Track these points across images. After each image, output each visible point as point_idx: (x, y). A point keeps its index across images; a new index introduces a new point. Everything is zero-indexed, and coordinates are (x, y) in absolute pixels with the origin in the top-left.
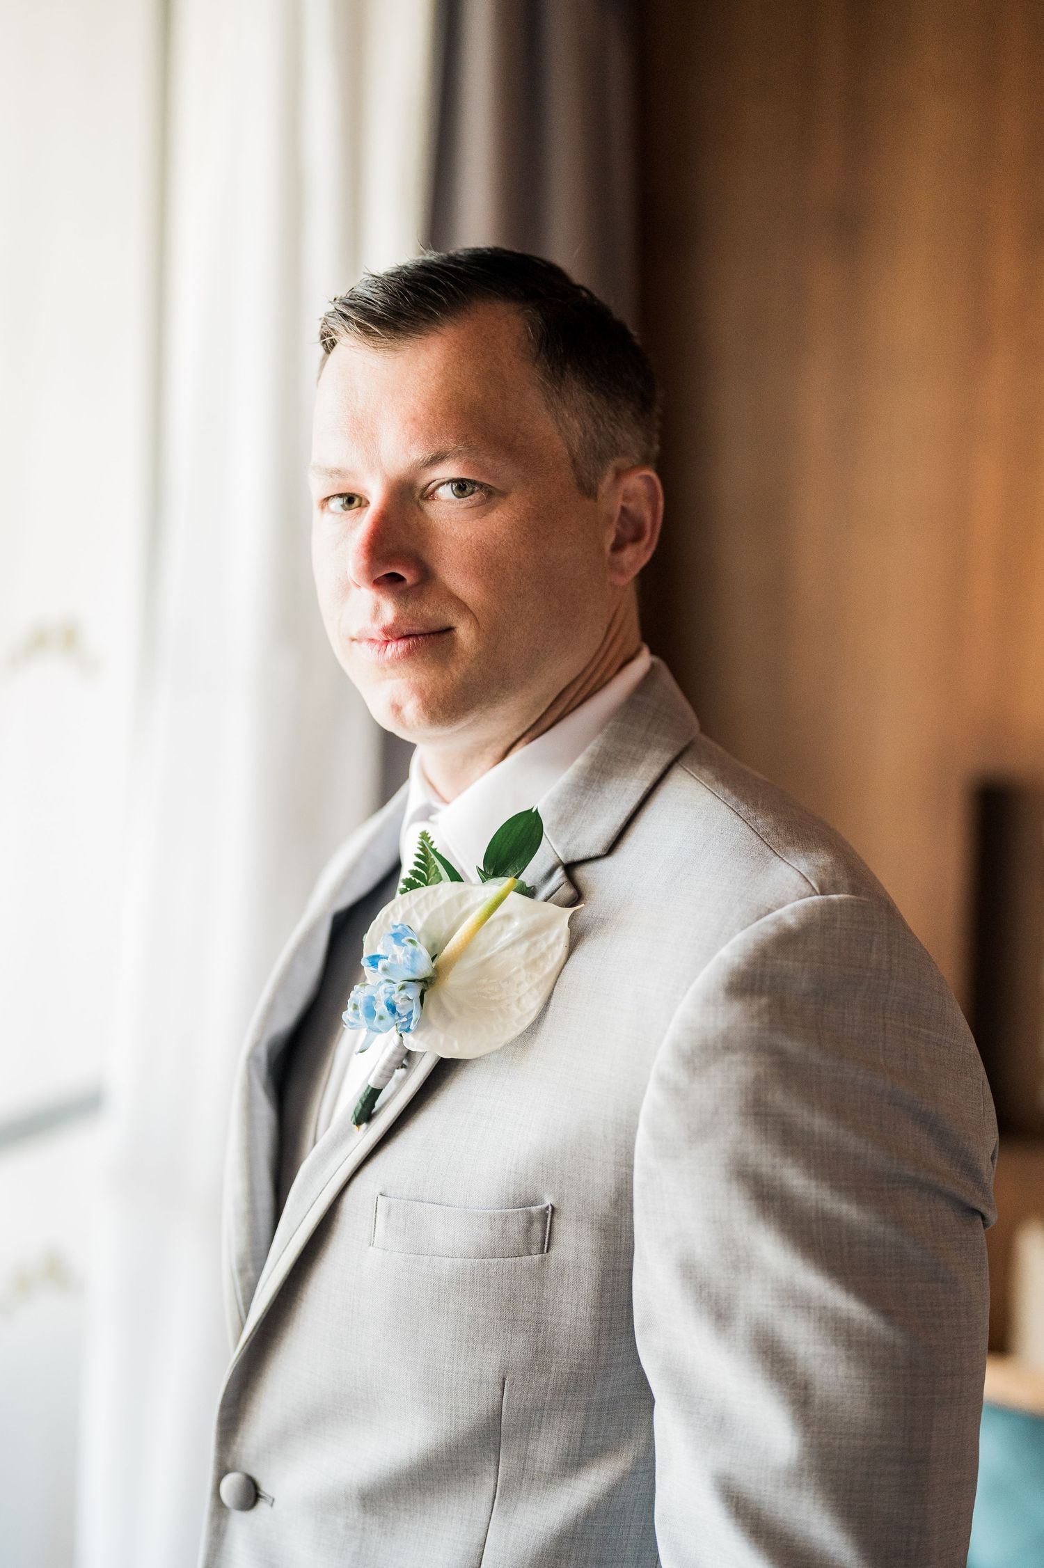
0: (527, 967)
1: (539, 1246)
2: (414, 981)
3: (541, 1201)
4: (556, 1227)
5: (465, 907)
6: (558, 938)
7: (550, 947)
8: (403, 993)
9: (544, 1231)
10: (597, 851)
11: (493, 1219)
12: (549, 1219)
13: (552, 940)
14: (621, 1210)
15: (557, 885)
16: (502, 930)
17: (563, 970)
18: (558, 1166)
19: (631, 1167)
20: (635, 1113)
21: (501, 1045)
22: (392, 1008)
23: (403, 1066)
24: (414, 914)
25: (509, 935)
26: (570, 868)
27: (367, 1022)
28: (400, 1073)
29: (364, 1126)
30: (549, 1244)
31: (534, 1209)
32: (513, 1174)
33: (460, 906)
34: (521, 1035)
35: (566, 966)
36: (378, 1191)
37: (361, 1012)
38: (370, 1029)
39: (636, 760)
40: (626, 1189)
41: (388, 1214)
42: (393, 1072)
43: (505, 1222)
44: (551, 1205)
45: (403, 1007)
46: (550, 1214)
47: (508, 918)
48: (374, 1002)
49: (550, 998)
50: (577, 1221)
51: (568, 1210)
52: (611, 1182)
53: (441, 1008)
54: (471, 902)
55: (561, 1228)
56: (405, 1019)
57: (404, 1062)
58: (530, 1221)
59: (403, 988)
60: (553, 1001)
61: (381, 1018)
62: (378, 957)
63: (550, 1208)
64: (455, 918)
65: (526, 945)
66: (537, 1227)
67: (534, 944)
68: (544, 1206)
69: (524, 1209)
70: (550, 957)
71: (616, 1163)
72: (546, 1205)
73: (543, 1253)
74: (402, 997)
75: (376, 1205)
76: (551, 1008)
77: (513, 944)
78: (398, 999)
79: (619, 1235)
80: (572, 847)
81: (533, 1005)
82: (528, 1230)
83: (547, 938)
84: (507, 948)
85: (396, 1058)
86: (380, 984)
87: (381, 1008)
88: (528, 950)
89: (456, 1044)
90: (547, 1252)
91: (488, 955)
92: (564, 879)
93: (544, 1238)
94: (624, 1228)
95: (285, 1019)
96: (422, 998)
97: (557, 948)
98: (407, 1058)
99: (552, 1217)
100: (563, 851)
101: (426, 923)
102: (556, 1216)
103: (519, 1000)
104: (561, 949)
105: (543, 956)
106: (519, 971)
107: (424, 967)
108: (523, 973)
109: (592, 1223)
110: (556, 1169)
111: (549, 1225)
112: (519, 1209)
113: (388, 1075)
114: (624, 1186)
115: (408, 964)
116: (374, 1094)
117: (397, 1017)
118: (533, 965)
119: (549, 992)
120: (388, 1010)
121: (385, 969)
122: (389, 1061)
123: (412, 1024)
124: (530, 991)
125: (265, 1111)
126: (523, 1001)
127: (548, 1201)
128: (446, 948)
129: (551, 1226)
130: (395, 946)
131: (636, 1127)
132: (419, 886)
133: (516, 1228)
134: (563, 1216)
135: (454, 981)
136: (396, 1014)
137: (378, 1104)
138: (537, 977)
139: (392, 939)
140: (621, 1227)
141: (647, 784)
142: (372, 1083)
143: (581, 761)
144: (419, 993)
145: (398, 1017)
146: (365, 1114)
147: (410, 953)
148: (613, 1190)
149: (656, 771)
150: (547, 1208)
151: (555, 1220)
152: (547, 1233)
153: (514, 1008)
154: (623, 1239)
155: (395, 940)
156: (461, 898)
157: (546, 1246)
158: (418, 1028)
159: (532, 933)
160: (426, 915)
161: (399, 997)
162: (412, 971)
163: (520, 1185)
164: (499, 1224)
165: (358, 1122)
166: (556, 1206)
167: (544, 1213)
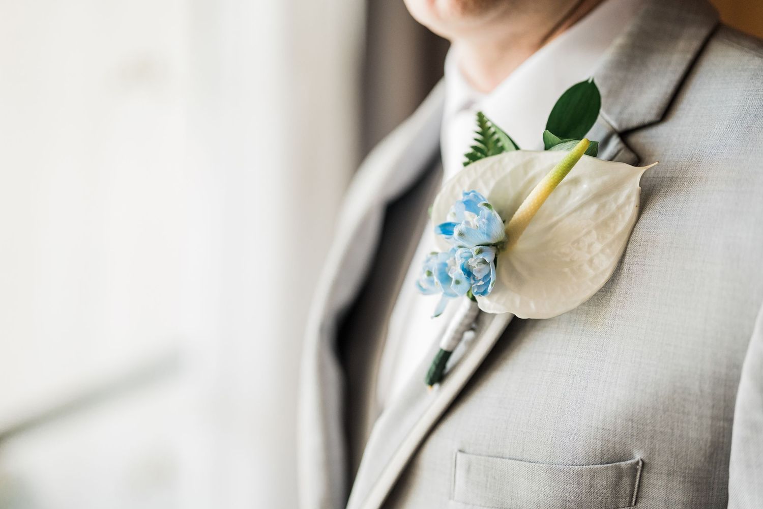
0: (597, 227)
1: (628, 499)
2: (488, 245)
3: (629, 456)
4: (645, 481)
5: (531, 174)
6: (629, 197)
7: (620, 208)
8: (481, 256)
9: (633, 485)
10: (651, 117)
11: (580, 475)
12: (639, 474)
13: (622, 199)
14: (716, 463)
15: (616, 151)
16: (569, 193)
17: (635, 229)
18: (648, 421)
19: (729, 420)
20: (735, 367)
21: (578, 304)
22: (468, 273)
23: (472, 329)
24: (481, 184)
25: (578, 198)
26: (625, 135)
27: (443, 287)
28: (469, 335)
29: (436, 386)
30: (637, 498)
31: (623, 464)
32: (601, 431)
33: (526, 173)
34: (595, 295)
35: (638, 225)
36: (456, 447)
37: (435, 278)
38: (446, 294)
39: (674, 38)
40: (723, 443)
41: (468, 470)
42: (462, 334)
43: (593, 478)
44: (642, 460)
45: (480, 271)
46: (640, 469)
47: (576, 181)
48: (447, 269)
49: (623, 255)
50: (668, 475)
51: (660, 463)
52: (707, 436)
53: (512, 271)
54: (537, 168)
55: (651, 481)
56: (481, 283)
57: (474, 325)
58: (619, 474)
59: (480, 252)
60: (627, 260)
61: (457, 282)
62: (449, 224)
63: (641, 463)
64: (521, 184)
65: (594, 208)
66: (626, 481)
67: (603, 206)
68: (633, 461)
69: (614, 464)
70: (620, 216)
71: (713, 418)
72: (636, 460)
73: (631, 506)
74: (478, 261)
75: (456, 461)
76: (625, 267)
77: (582, 206)
78: (474, 263)
79: (711, 488)
80: (625, 116)
81: (607, 265)
82: (616, 485)
83: (616, 199)
84: (575, 210)
85: (467, 321)
86: (454, 251)
87: (456, 272)
88: (598, 211)
89: (532, 305)
90: (635, 504)
91: (555, 219)
92: (621, 145)
93: (632, 492)
94: (716, 481)
95: (346, 294)
96: (495, 261)
97: (627, 208)
98: (477, 320)
99: (642, 471)
100: (616, 120)
101: (493, 192)
102: (646, 469)
103: (591, 261)
104: (631, 209)
105: (613, 217)
106: (589, 233)
107: (497, 231)
108: (594, 233)
109: (684, 477)
110: (647, 425)
111: (638, 480)
112: (609, 465)
113: (458, 338)
114: (721, 440)
115: (485, 228)
116: (445, 355)
117: (472, 282)
118: (603, 226)
119: (622, 251)
120: (465, 274)
121: (461, 234)
122: (461, 324)
123: (490, 287)
124: (602, 251)
125: (333, 373)
126: (596, 261)
127: (638, 456)
128: (517, 213)
129: (640, 480)
130: (467, 213)
131: (738, 380)
132: (479, 158)
133: (604, 483)
134: (653, 471)
135: (521, 245)
136: (472, 277)
137: (449, 365)
138: (610, 237)
139: (463, 206)
140: (714, 479)
141: (689, 57)
142: (444, 345)
143: (619, 41)
144: (493, 258)
145: (474, 282)
146: (438, 375)
147: (486, 216)
148: (709, 445)
149: (696, 45)
150: (637, 463)
151: (645, 474)
152: (636, 486)
153: (586, 267)
154: (715, 490)
155: (466, 207)
156: (527, 166)
157: (634, 500)
158: (493, 292)
159: (600, 195)
160: (492, 184)
161: (476, 260)
162: (488, 235)
163: (608, 441)
164: (586, 480)
165: (431, 383)
166: (647, 461)
167: (634, 467)
